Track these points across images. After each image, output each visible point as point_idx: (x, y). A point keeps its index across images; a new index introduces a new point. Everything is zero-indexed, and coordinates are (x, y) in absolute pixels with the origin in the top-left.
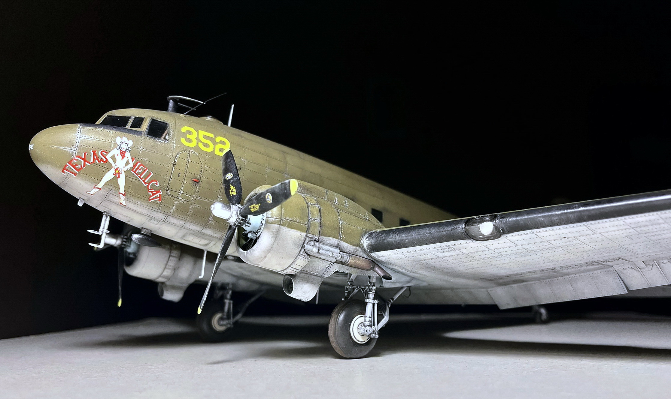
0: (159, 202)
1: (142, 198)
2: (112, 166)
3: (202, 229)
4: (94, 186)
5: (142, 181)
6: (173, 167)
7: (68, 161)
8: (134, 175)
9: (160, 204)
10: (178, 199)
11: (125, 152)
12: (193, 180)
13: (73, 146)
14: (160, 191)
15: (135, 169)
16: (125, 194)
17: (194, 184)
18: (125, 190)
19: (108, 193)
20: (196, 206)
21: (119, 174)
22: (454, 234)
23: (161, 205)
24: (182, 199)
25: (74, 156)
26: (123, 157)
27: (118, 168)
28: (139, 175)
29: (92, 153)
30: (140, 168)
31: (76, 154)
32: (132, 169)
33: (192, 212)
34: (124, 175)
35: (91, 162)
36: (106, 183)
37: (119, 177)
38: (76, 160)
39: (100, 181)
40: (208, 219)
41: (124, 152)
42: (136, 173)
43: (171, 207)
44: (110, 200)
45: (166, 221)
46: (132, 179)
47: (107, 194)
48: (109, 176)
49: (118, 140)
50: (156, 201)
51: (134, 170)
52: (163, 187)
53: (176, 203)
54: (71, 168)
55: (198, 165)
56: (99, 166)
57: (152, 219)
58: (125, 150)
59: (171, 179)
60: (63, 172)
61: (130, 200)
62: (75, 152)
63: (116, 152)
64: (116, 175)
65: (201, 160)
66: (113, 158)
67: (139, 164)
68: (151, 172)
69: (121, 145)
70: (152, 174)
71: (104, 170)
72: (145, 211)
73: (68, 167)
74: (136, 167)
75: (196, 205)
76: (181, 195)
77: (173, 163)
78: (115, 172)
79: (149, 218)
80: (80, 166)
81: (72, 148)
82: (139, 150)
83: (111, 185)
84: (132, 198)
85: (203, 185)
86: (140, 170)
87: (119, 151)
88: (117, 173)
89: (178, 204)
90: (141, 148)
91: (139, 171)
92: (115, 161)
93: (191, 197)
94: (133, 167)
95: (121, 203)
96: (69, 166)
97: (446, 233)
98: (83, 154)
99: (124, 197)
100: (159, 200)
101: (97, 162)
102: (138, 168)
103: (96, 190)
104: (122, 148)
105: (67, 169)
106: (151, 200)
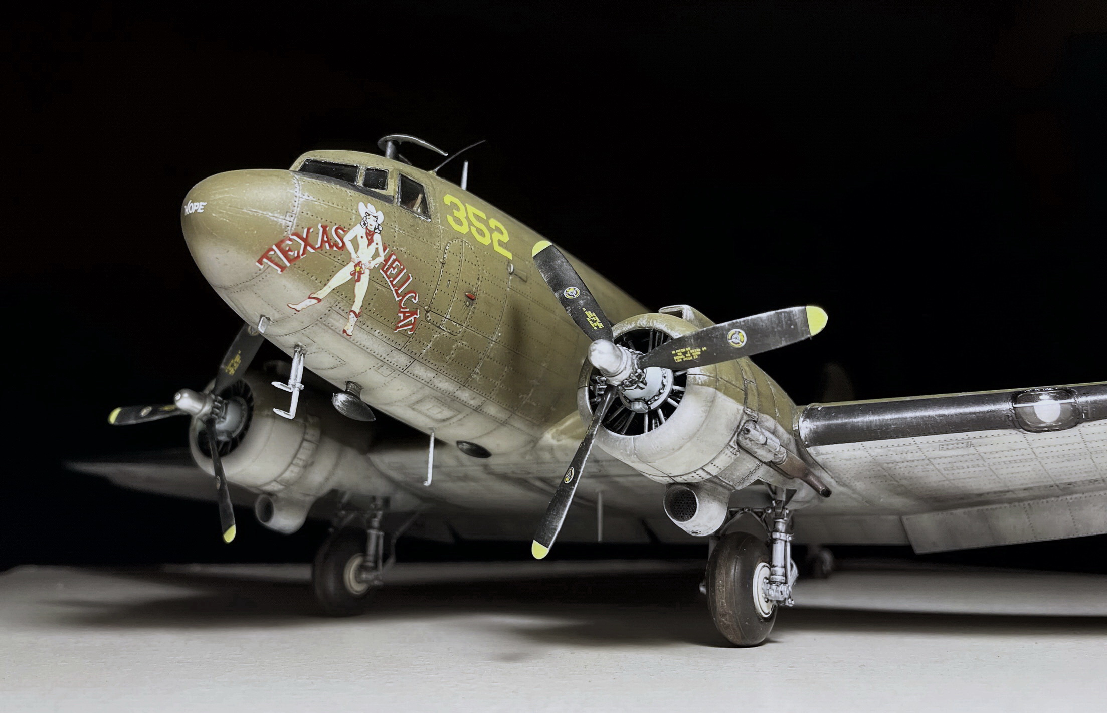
0: (409, 333)
1: (386, 323)
2: (351, 258)
3: (457, 390)
4: (309, 294)
5: (393, 290)
6: (442, 268)
7: (276, 241)
8: (383, 277)
9: (410, 338)
10: (439, 330)
11: (374, 233)
12: (466, 295)
13: (288, 213)
14: (417, 311)
15: (386, 267)
16: (359, 313)
17: (467, 303)
18: (362, 306)
19: (330, 309)
20: (463, 344)
21: (360, 273)
22: (993, 418)
23: (411, 340)
24: (445, 330)
25: (289, 232)
26: (371, 241)
27: (361, 262)
28: (391, 279)
29: (321, 230)
30: (394, 266)
31: (293, 229)
32: (382, 266)
33: (453, 356)
34: (368, 276)
35: (317, 247)
36: (334, 289)
37: (359, 280)
38: (290, 240)
39: (325, 285)
40: (473, 371)
41: (371, 233)
42: (386, 275)
43: (425, 343)
44: (327, 324)
45: (405, 372)
46: (378, 287)
47: (327, 311)
48: (343, 276)
49: (362, 209)
50: (406, 330)
51: (385, 269)
52: (423, 306)
53: (435, 336)
54: (278, 256)
55: (474, 267)
56: (330, 256)
57: (385, 367)
58: (373, 230)
59: (436, 291)
60: (260, 262)
61: (364, 327)
62: (290, 224)
63: (359, 231)
64: (355, 275)
65: (478, 259)
66: (355, 241)
67: (394, 257)
68: (410, 275)
69: (367, 218)
70: (411, 279)
71: (336, 263)
72: (380, 349)
73: (272, 253)
74: (389, 264)
75: (463, 342)
76: (447, 322)
77: (441, 260)
78: (354, 269)
79: (381, 363)
80: (296, 252)
81: (286, 216)
82: (393, 230)
83: (342, 295)
84: (368, 323)
85: (480, 305)
86: (394, 269)
87: (364, 230)
88: (358, 272)
89: (438, 339)
90: (395, 227)
91: (392, 272)
92: (357, 248)
93: (459, 327)
94: (383, 262)
95: (345, 331)
96: (275, 252)
97: (977, 416)
98: (306, 230)
99: (356, 319)
100: (411, 330)
101: (328, 247)
102: (391, 266)
103: (310, 302)
104: (369, 225)
105: (270, 256)
106: (398, 328)
